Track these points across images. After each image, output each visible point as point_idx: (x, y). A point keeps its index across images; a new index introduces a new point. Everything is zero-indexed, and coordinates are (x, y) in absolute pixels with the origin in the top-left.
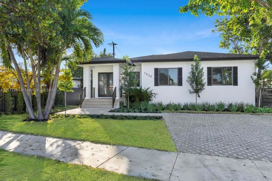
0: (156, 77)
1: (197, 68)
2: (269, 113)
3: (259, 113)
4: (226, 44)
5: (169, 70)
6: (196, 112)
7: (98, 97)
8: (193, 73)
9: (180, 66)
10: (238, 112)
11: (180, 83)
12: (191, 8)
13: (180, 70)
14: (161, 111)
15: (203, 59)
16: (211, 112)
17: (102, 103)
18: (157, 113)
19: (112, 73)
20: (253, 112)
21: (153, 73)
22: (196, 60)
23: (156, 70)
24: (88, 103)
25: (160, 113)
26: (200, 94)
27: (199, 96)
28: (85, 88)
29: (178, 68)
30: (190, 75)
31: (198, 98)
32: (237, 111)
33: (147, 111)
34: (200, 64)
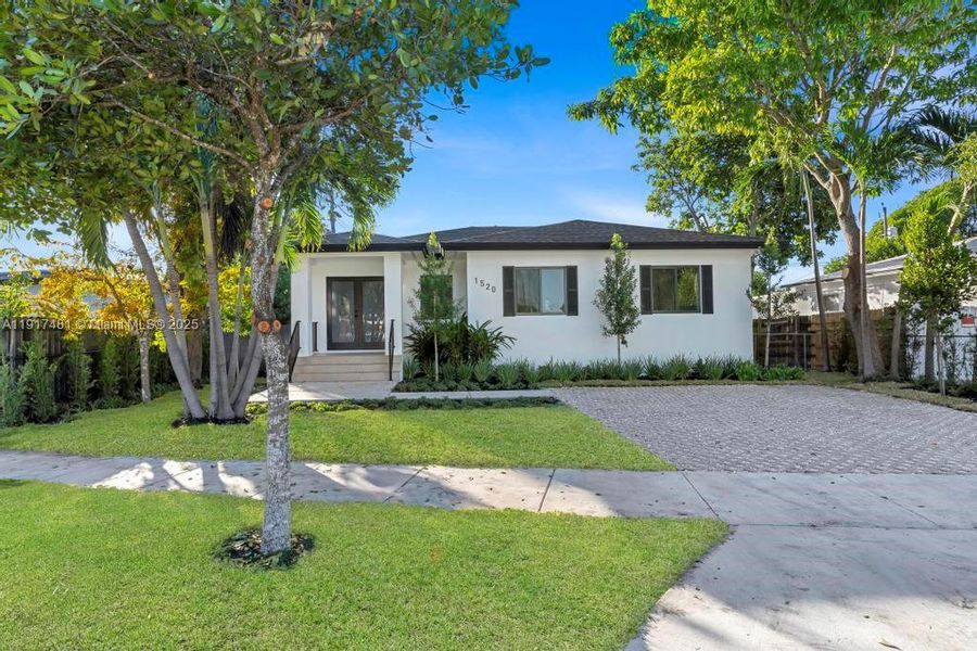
0: (508, 291)
1: (619, 270)
2: (793, 379)
3: (775, 381)
4: (662, 202)
5: (543, 270)
6: (627, 383)
7: (328, 349)
8: (609, 281)
9: (572, 263)
10: (725, 381)
11: (572, 308)
12: (604, 110)
13: (571, 273)
14: (539, 384)
15: (633, 246)
16: (665, 382)
17: (353, 368)
18: (526, 388)
19: (381, 279)
20: (759, 379)
21: (498, 281)
22: (615, 248)
23: (508, 272)
24: (310, 368)
25: (536, 388)
26: (627, 337)
27: (624, 342)
28: (297, 324)
29: (567, 267)
30: (602, 288)
31: (622, 346)
32: (722, 378)
33: (499, 385)
34: (627, 257)
